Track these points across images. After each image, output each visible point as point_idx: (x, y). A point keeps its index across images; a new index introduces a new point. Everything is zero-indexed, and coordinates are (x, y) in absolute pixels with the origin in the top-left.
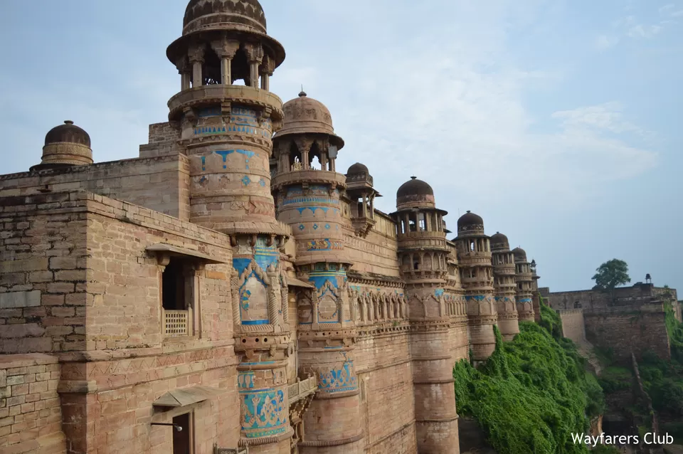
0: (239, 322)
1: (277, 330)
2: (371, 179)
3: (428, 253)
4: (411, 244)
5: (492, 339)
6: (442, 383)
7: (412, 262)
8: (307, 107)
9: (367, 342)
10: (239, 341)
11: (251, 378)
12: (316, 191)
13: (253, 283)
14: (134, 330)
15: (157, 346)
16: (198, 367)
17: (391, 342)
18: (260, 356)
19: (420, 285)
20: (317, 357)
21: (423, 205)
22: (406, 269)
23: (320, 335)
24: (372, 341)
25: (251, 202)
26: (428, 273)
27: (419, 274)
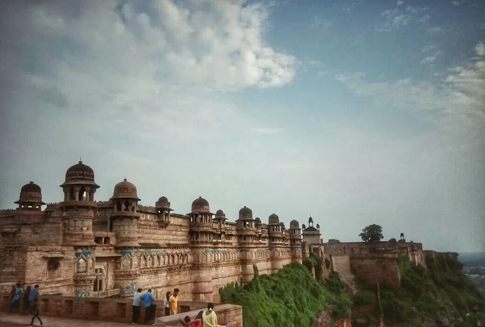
0: (76, 272)
1: (88, 274)
2: (169, 203)
3: (202, 233)
4: (195, 229)
5: (253, 272)
6: (205, 293)
7: (195, 237)
8: (124, 187)
9: (162, 274)
10: (75, 278)
11: (78, 289)
12: (125, 219)
13: (81, 261)
14: (38, 276)
15: (45, 280)
16: (58, 285)
17: (179, 274)
18: (82, 282)
19: (198, 247)
20: (121, 281)
21: (202, 211)
22: (192, 240)
23: (122, 273)
24: (165, 274)
25: (83, 236)
26: (202, 242)
27: (198, 242)
